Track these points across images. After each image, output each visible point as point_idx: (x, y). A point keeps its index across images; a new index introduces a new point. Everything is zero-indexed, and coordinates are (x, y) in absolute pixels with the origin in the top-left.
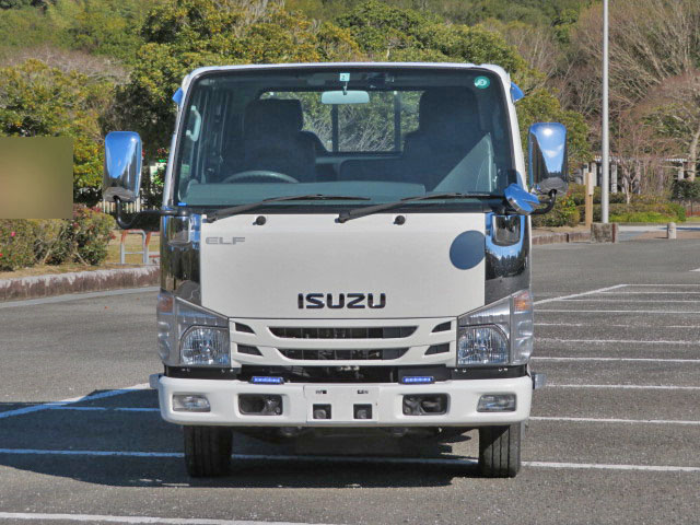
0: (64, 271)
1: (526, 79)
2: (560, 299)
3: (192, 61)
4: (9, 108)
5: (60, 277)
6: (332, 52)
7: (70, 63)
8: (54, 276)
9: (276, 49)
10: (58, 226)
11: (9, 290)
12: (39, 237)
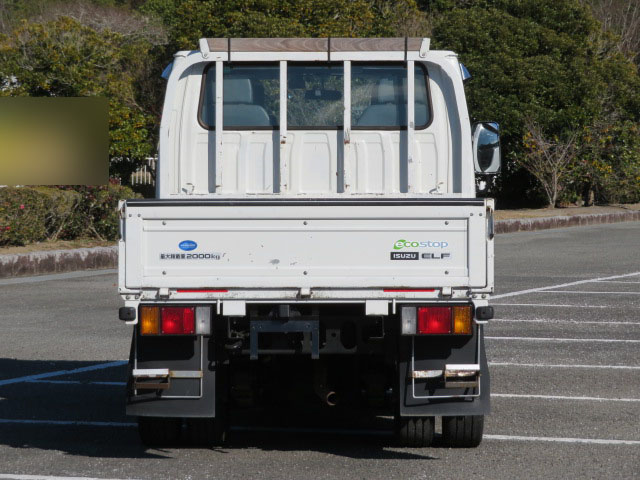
0: (77, 247)
1: (600, 42)
2: (598, 280)
3: (235, 20)
4: (36, 70)
5: (71, 252)
6: (387, 11)
7: (105, 20)
8: (65, 251)
9: (326, 8)
10: (72, 198)
11: (16, 266)
12: (51, 210)
